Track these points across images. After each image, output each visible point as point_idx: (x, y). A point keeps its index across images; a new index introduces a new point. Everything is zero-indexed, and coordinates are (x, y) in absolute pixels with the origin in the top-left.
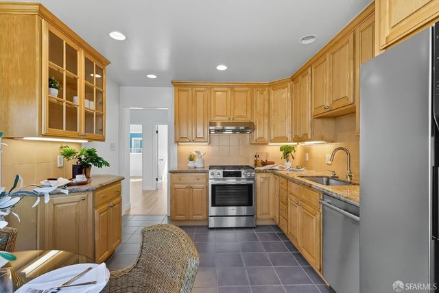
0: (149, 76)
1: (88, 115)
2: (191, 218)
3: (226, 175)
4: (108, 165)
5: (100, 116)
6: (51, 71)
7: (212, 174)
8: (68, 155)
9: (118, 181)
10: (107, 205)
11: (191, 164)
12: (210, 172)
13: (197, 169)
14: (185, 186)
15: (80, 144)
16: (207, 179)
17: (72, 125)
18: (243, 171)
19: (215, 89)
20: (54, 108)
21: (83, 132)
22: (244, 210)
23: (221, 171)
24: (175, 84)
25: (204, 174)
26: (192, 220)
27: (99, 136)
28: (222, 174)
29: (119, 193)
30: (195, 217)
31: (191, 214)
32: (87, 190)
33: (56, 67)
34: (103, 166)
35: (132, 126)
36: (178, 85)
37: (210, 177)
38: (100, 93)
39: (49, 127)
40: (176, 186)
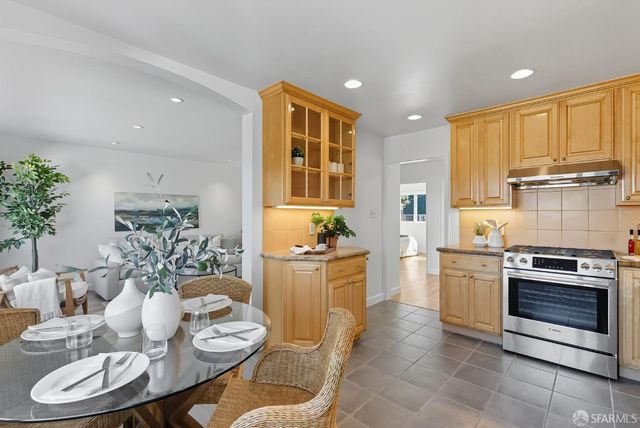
0: (411, 118)
1: (333, 180)
2: (471, 325)
3: (539, 263)
4: (354, 234)
5: (348, 179)
6: (294, 140)
7: (511, 260)
8: (317, 222)
9: (364, 254)
10: (345, 281)
11: (478, 240)
12: (507, 255)
13: (490, 250)
14: (461, 273)
15: (333, 211)
16: (501, 268)
17: (315, 192)
18: (581, 261)
19: (523, 112)
20: (297, 175)
21: (327, 198)
22: (591, 339)
23: (529, 257)
24: (450, 120)
25: (496, 259)
26: (473, 329)
27: (347, 202)
28: (530, 262)
29: (362, 270)
30: (479, 326)
31: (472, 318)
32: (321, 261)
33: (298, 135)
34: (350, 236)
35: (403, 187)
36: (458, 120)
37: (507, 264)
38: (348, 153)
39: (292, 195)
40: (448, 271)
